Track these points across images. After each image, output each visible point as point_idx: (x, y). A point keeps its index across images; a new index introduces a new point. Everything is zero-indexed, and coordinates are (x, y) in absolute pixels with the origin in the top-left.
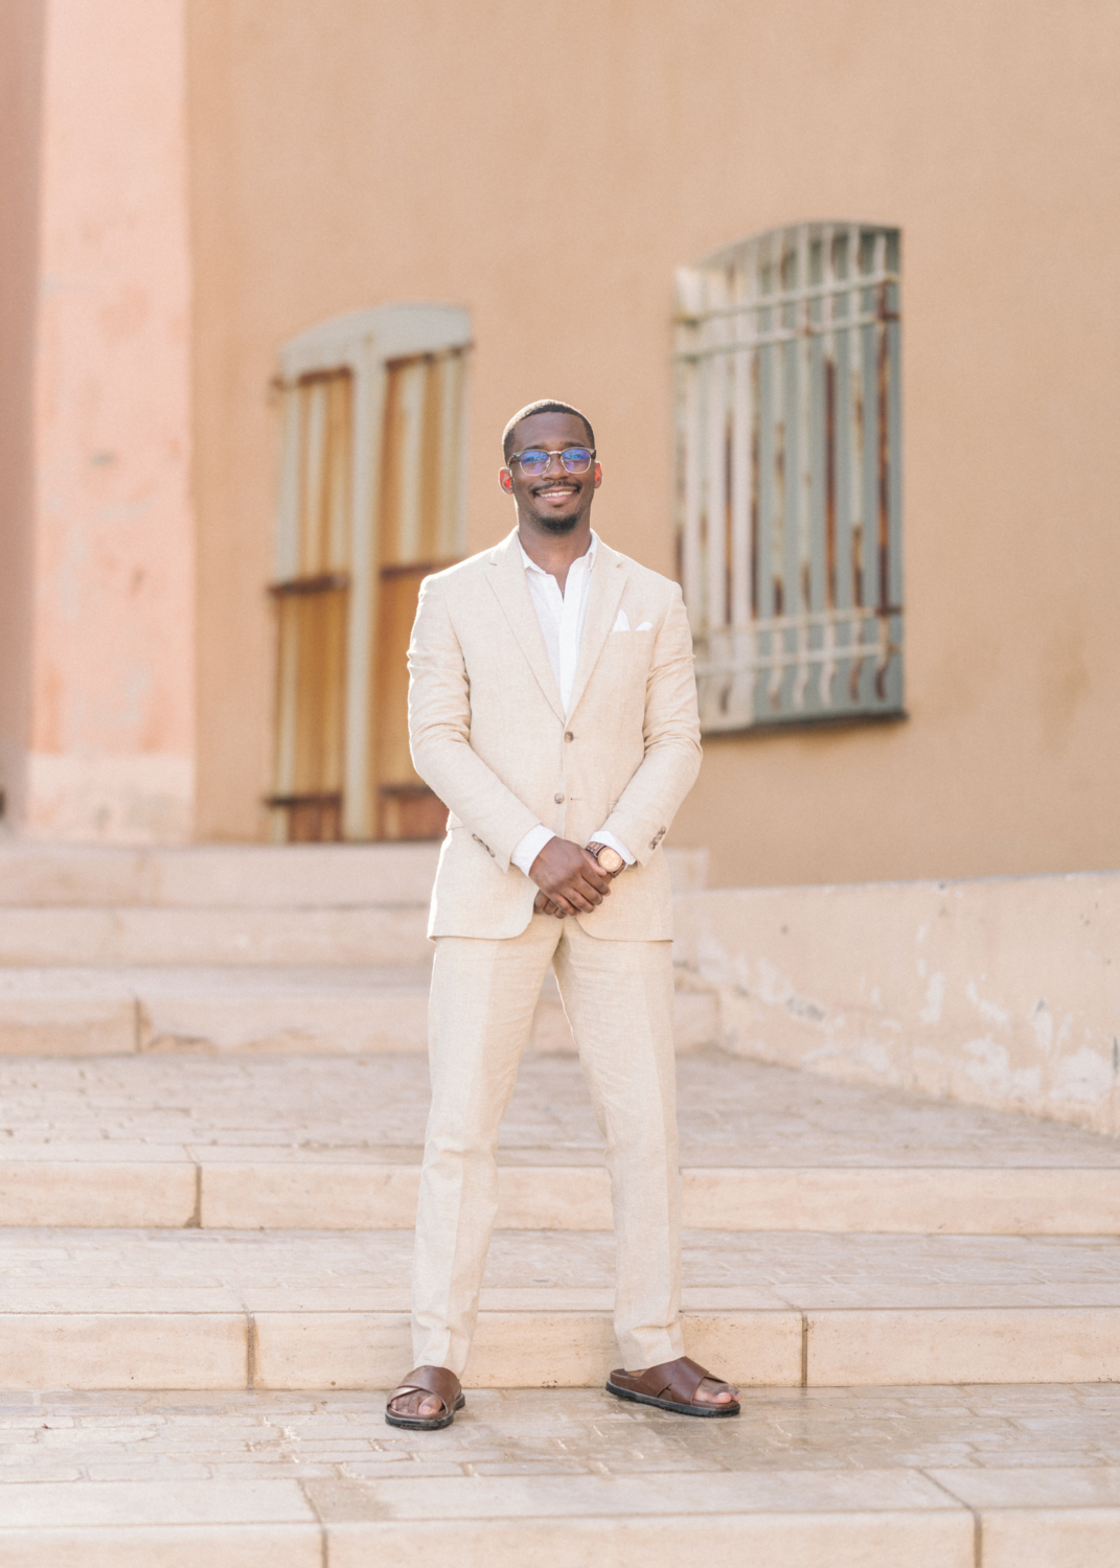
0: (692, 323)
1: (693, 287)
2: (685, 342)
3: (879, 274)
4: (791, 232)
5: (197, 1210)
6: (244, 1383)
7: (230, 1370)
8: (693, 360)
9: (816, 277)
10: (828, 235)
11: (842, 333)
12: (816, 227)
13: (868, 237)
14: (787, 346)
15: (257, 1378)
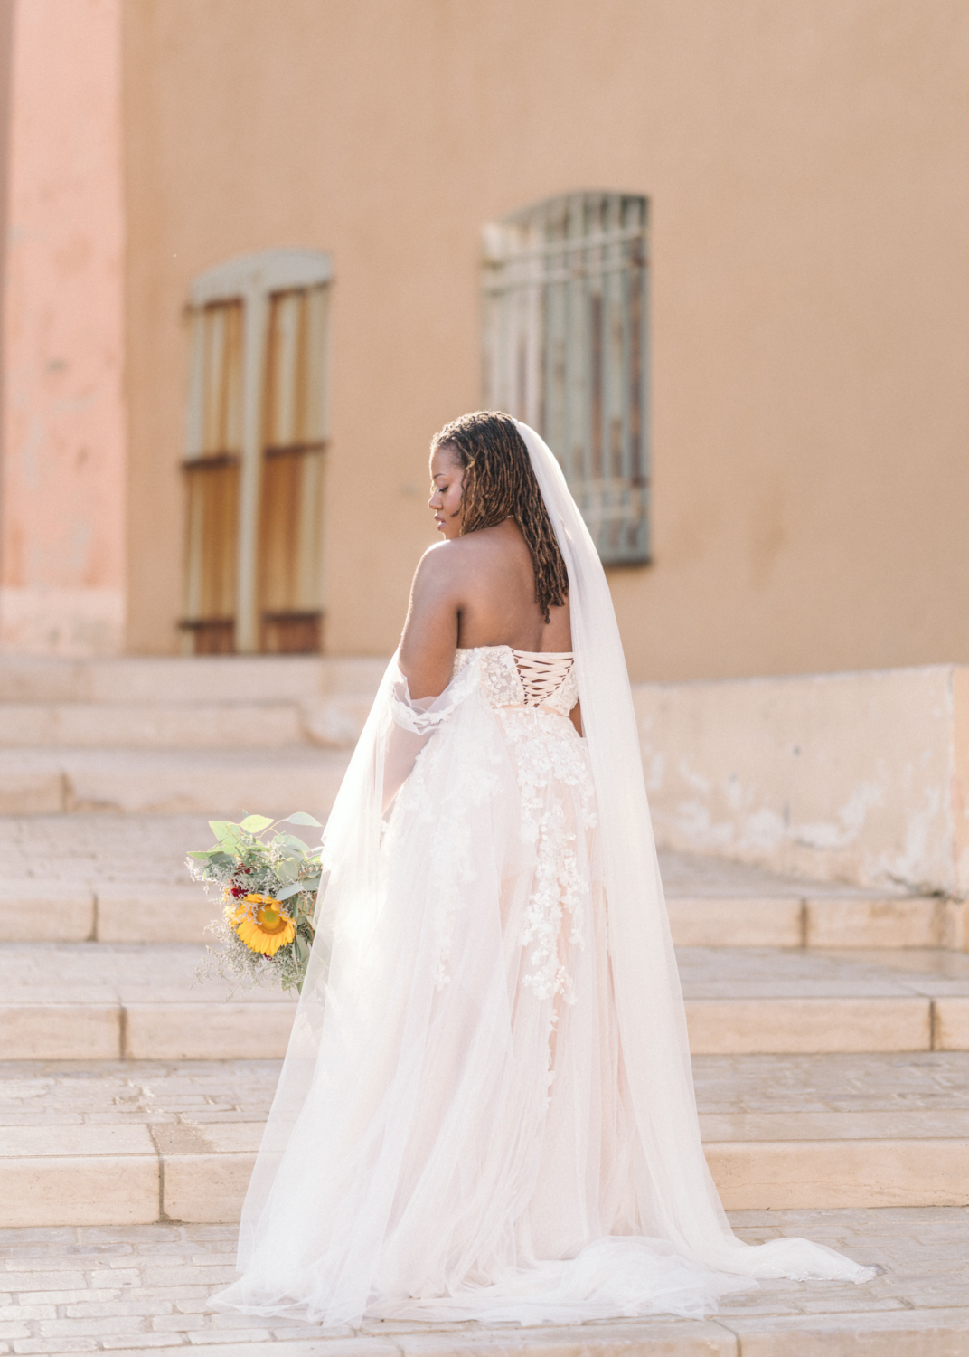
0: (495, 266)
1: (496, 238)
2: (491, 280)
3: (633, 230)
4: (568, 199)
5: (95, 929)
6: (117, 1055)
7: (106, 1044)
8: (497, 294)
9: (586, 232)
10: (596, 201)
11: (605, 275)
12: (586, 196)
13: (626, 202)
14: (566, 284)
15: (127, 1051)
